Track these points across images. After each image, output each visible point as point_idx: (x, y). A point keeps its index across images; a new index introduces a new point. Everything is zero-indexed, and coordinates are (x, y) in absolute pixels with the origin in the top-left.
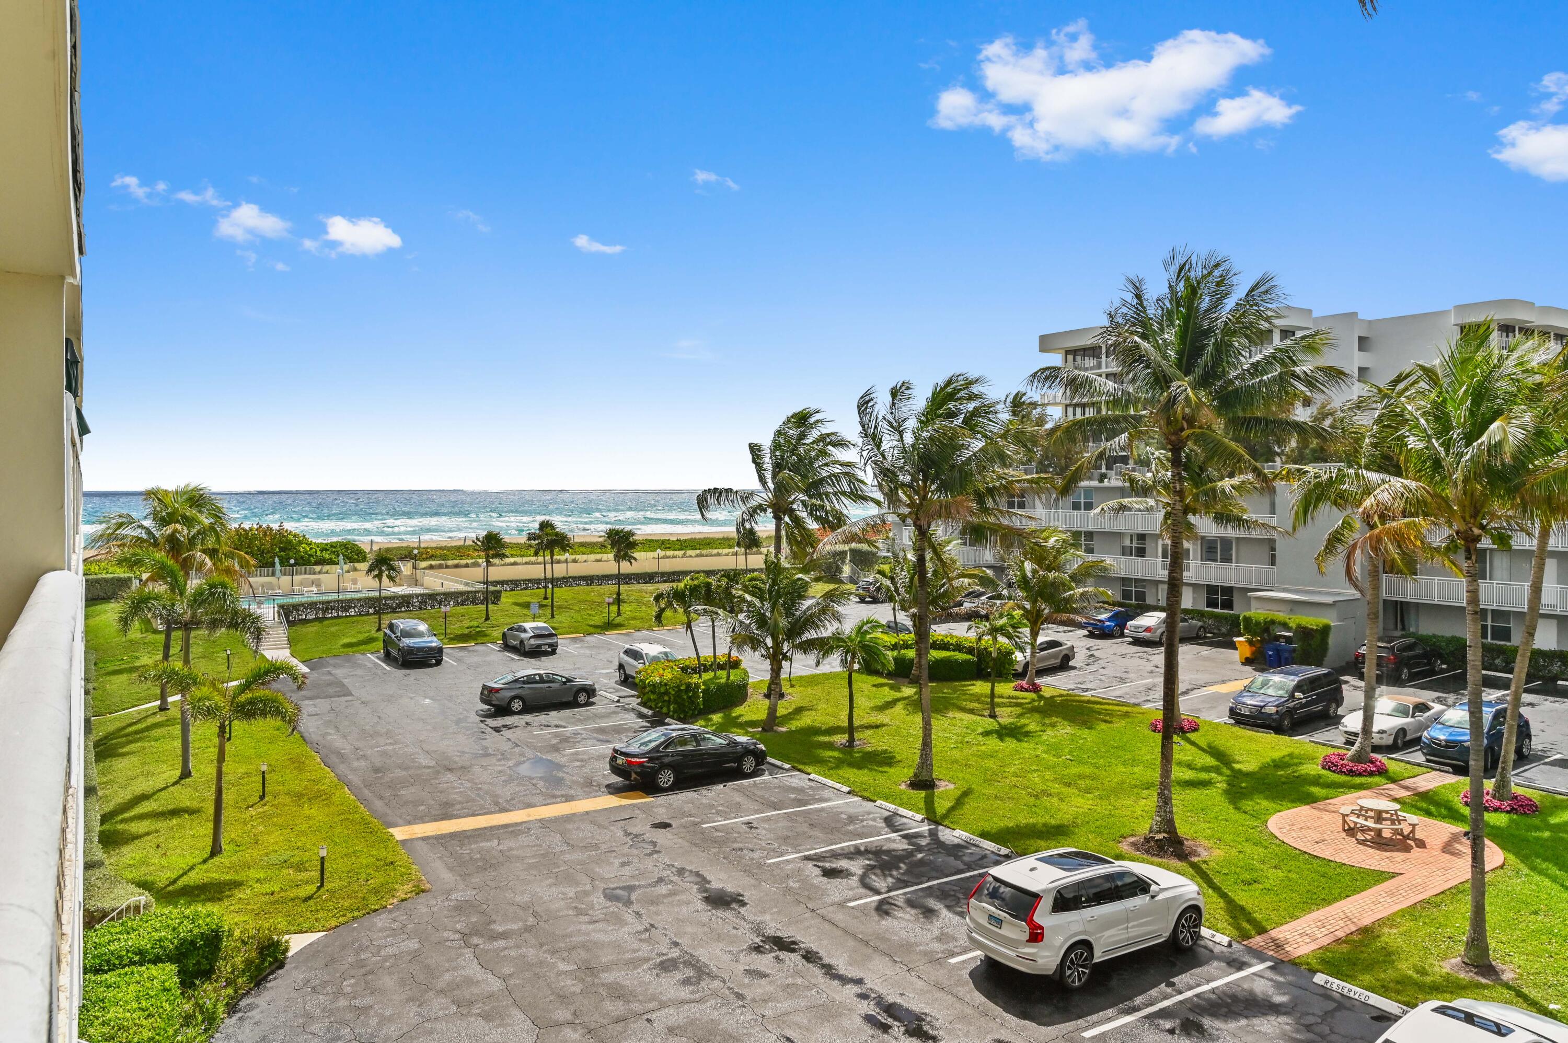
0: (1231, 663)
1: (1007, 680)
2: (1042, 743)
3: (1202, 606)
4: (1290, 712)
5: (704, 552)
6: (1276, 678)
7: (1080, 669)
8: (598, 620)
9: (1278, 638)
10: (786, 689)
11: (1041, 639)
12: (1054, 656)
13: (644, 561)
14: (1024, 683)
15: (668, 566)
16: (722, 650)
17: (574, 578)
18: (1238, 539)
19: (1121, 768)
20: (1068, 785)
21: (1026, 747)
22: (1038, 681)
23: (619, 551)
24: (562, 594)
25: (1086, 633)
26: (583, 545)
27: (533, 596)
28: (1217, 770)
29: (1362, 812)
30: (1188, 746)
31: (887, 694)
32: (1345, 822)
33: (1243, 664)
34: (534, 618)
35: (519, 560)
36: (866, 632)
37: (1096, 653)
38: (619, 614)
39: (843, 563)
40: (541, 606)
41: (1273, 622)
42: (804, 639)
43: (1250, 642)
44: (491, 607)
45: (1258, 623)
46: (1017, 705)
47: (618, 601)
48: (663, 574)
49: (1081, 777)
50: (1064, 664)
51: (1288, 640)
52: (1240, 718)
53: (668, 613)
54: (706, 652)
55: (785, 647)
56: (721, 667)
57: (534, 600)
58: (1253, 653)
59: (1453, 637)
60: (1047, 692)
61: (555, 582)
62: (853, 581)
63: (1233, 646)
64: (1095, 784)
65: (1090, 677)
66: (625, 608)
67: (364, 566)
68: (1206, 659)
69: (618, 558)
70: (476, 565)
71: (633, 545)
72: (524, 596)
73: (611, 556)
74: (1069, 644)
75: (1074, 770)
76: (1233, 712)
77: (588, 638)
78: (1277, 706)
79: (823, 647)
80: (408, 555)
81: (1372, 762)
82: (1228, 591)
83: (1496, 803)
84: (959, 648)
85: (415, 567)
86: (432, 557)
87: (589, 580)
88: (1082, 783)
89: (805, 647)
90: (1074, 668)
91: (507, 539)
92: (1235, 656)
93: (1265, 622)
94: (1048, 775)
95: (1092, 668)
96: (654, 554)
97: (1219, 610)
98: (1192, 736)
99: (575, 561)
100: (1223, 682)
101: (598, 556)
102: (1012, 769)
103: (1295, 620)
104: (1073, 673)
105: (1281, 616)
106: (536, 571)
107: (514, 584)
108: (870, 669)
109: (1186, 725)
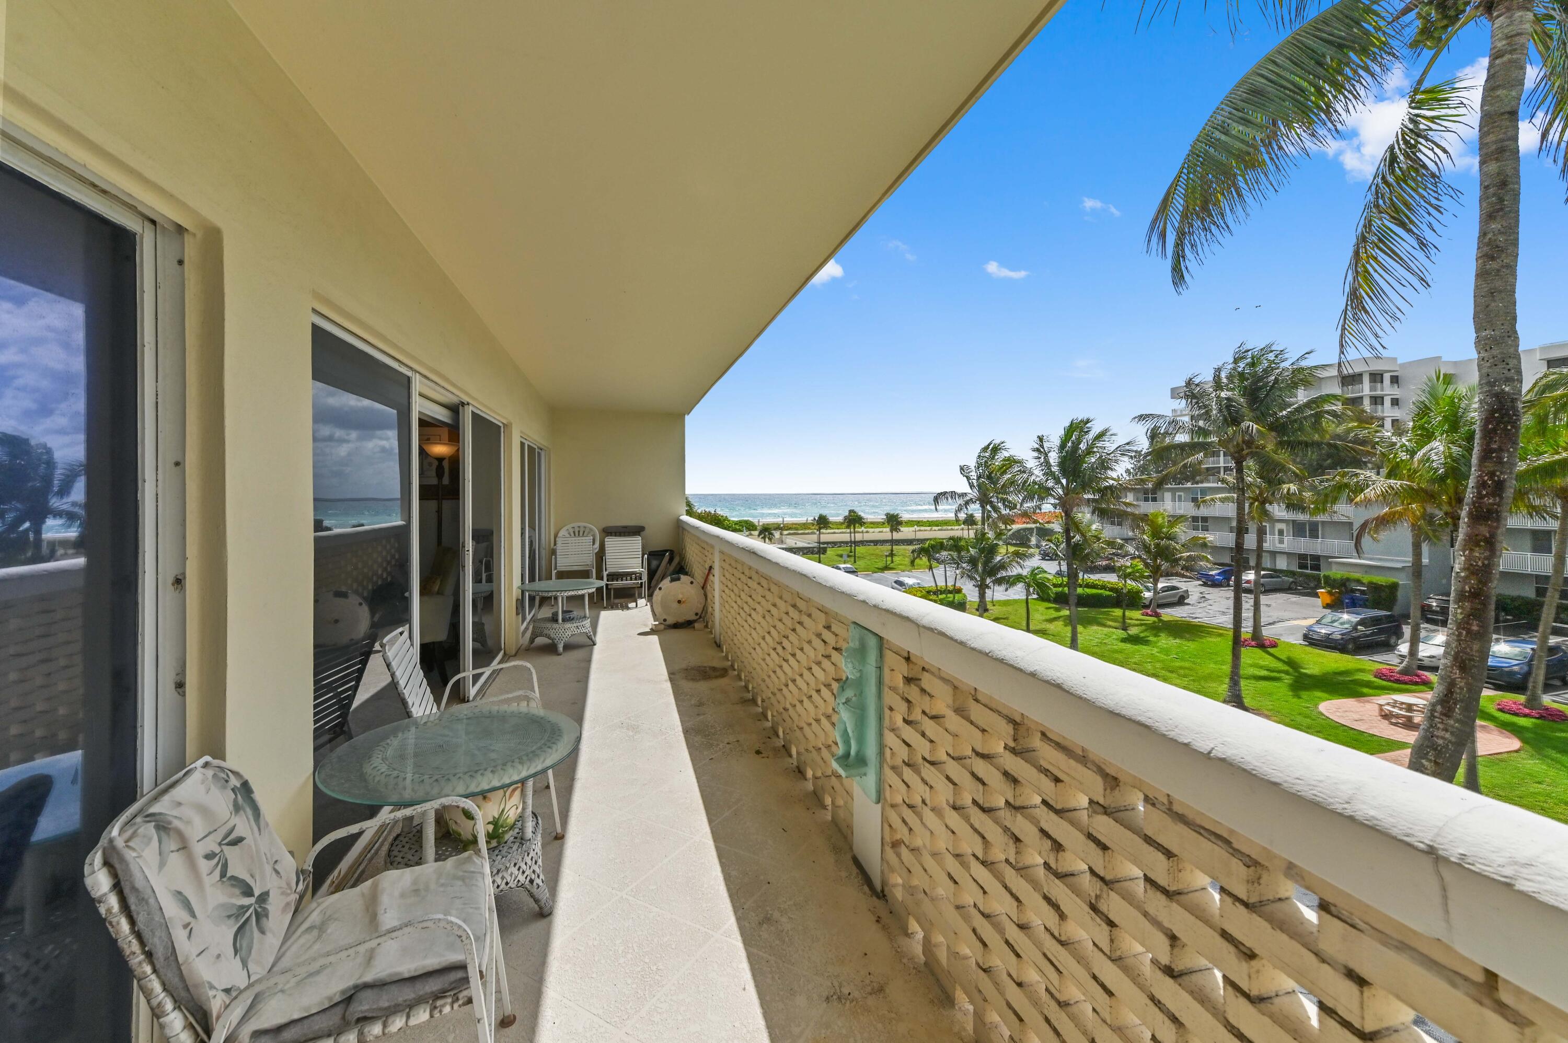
0: (1314, 606)
1: (1138, 609)
2: (1157, 647)
3: (1295, 568)
4: (1354, 640)
5: (945, 528)
6: (1346, 617)
7: (1193, 605)
8: (881, 565)
9: (1353, 591)
10: (989, 606)
11: (1160, 585)
12: (1174, 595)
13: (906, 532)
14: (1149, 611)
15: (921, 535)
16: (950, 583)
17: (867, 541)
18: (1323, 522)
19: (1212, 665)
20: (1172, 672)
21: (1145, 649)
22: (1159, 611)
23: (892, 526)
24: (860, 550)
25: (1201, 583)
26: (872, 523)
27: (844, 551)
28: (1287, 673)
29: (1395, 704)
30: (1267, 656)
31: (1054, 614)
32: (1381, 710)
33: (1324, 608)
34: (845, 563)
35: (836, 531)
36: (1036, 574)
37: (1207, 596)
38: (892, 562)
39: (1032, 535)
40: (849, 556)
41: (1348, 580)
42: (999, 576)
43: (1330, 593)
44: (822, 556)
45: (1335, 580)
46: (1141, 625)
47: (892, 555)
48: (918, 540)
49: (1181, 668)
50: (1181, 600)
51: (1362, 592)
52: (1311, 640)
53: (917, 561)
54: (941, 583)
55: (988, 581)
56: (950, 592)
57: (845, 553)
58: (1333, 601)
59: (1519, 597)
60: (1165, 618)
61: (857, 543)
62: (1038, 546)
63: (1316, 595)
64: (1191, 673)
65: (1200, 611)
66: (896, 559)
67: (756, 533)
68: (1294, 603)
69: (891, 531)
70: (813, 533)
71: (900, 523)
72: (840, 551)
73: (888, 529)
74: (1185, 589)
75: (1178, 664)
76: (1306, 637)
77: (875, 575)
78: (1342, 635)
79: (1010, 582)
80: (778, 527)
81: (1418, 676)
82: (1316, 558)
83: (1527, 711)
84: (1103, 587)
85: (781, 534)
86: (789, 529)
87: (876, 542)
88: (1182, 672)
89: (999, 582)
90: (1188, 604)
91: (831, 519)
92: (1318, 602)
93: (1342, 580)
94: (1158, 665)
95: (1202, 605)
96: (913, 529)
97: (1309, 571)
98: (1271, 650)
99: (867, 532)
100: (1305, 618)
101: (881, 530)
102: (1133, 660)
103: (1366, 579)
104: (1187, 607)
105: (1356, 575)
106: (846, 537)
107: (834, 544)
108: (1043, 598)
109: (1267, 643)
